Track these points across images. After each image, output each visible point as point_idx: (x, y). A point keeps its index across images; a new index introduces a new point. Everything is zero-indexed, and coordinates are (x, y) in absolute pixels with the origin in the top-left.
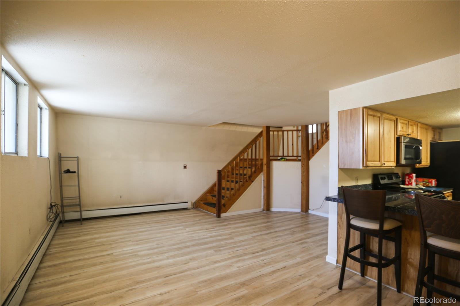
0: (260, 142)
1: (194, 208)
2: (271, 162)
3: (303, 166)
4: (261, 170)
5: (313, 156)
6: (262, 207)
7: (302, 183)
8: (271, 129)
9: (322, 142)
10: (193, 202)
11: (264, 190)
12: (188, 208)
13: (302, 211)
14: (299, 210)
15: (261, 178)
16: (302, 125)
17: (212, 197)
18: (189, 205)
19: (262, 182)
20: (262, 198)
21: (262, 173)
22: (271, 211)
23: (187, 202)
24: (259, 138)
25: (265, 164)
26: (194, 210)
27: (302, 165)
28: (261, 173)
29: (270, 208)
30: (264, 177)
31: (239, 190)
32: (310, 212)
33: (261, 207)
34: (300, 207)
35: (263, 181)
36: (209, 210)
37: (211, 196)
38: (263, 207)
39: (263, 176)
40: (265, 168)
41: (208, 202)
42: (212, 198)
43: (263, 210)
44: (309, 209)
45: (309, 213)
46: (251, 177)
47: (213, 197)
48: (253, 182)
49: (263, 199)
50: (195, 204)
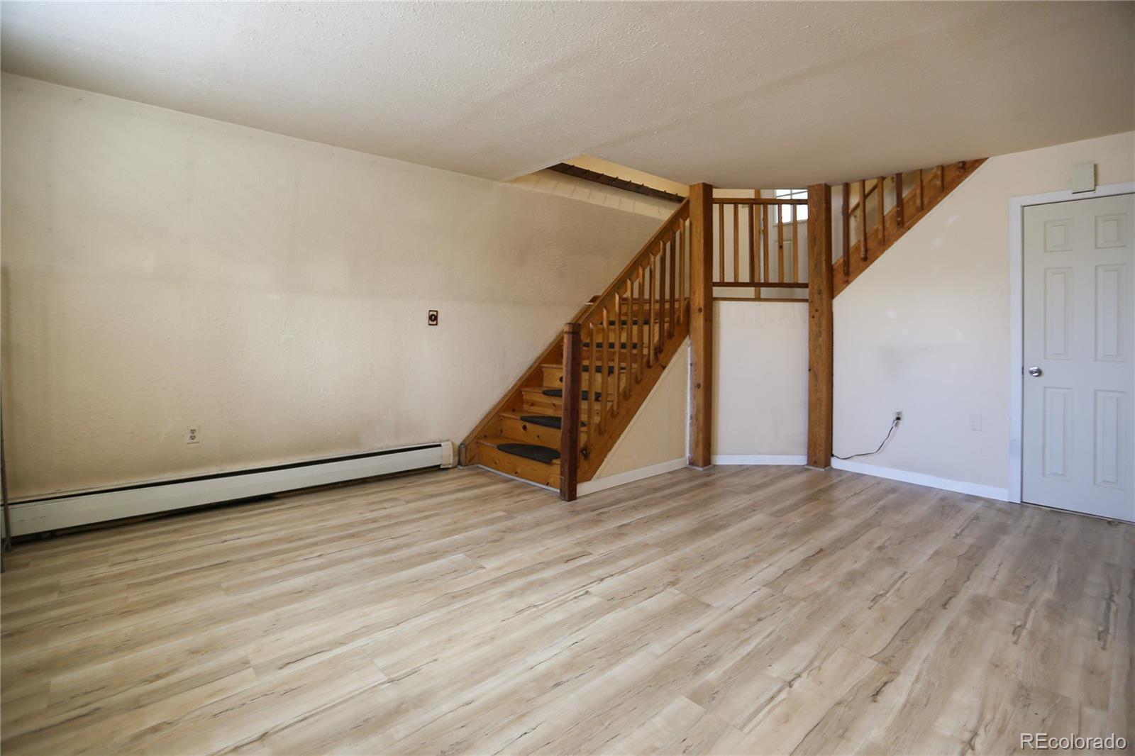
0: (682, 236)
1: (459, 463)
2: (715, 303)
3: (817, 315)
4: (687, 331)
5: (847, 282)
6: (688, 454)
7: (810, 370)
8: (717, 194)
9: (884, 236)
10: (458, 442)
11: (694, 397)
12: (442, 467)
13: (812, 461)
14: (801, 460)
15: (685, 356)
16: (811, 184)
17: (524, 423)
18: (444, 456)
19: (689, 367)
20: (688, 421)
21: (687, 341)
22: (715, 466)
23: (440, 445)
24: (681, 220)
25: (700, 310)
26: (462, 471)
27: (810, 312)
28: (684, 338)
29: (712, 456)
30: (694, 352)
31: (626, 396)
32: (835, 463)
33: (683, 456)
34: (805, 450)
35: (691, 365)
36: (519, 471)
37: (522, 419)
38: (690, 452)
39: (689, 349)
40: (698, 322)
41: (512, 442)
42: (525, 428)
43: (692, 463)
44: (832, 455)
45: (832, 468)
46: (661, 351)
47: (528, 425)
48: (664, 368)
49: (691, 425)
50: (463, 450)
